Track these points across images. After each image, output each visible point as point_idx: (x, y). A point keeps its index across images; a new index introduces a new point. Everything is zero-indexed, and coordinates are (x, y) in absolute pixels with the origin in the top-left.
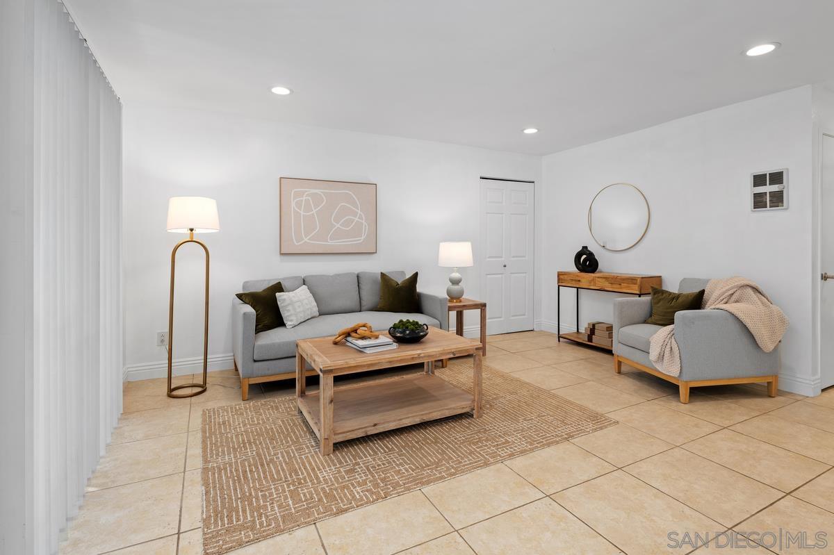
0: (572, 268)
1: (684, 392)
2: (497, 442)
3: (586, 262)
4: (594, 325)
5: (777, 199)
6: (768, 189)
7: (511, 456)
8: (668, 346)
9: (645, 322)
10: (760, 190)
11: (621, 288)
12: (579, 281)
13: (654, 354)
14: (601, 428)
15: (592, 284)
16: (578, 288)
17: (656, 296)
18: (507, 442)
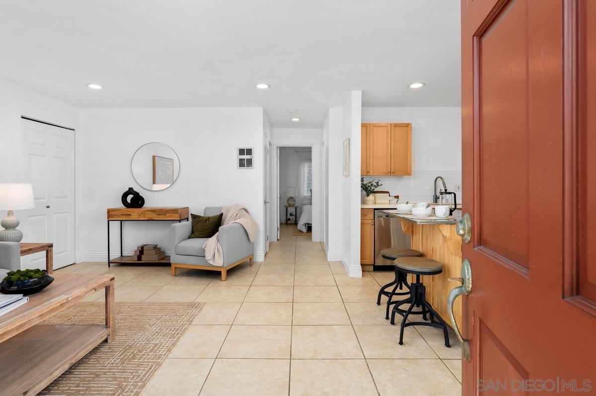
0: (120, 205)
1: (224, 274)
2: (149, 348)
3: (133, 200)
4: (142, 248)
5: (250, 163)
6: (246, 157)
7: (169, 350)
8: (216, 249)
9: (189, 238)
10: (242, 157)
11: (166, 217)
12: (130, 215)
13: (208, 256)
14: (201, 309)
15: (142, 216)
16: (121, 221)
17: (195, 220)
18: (156, 345)
